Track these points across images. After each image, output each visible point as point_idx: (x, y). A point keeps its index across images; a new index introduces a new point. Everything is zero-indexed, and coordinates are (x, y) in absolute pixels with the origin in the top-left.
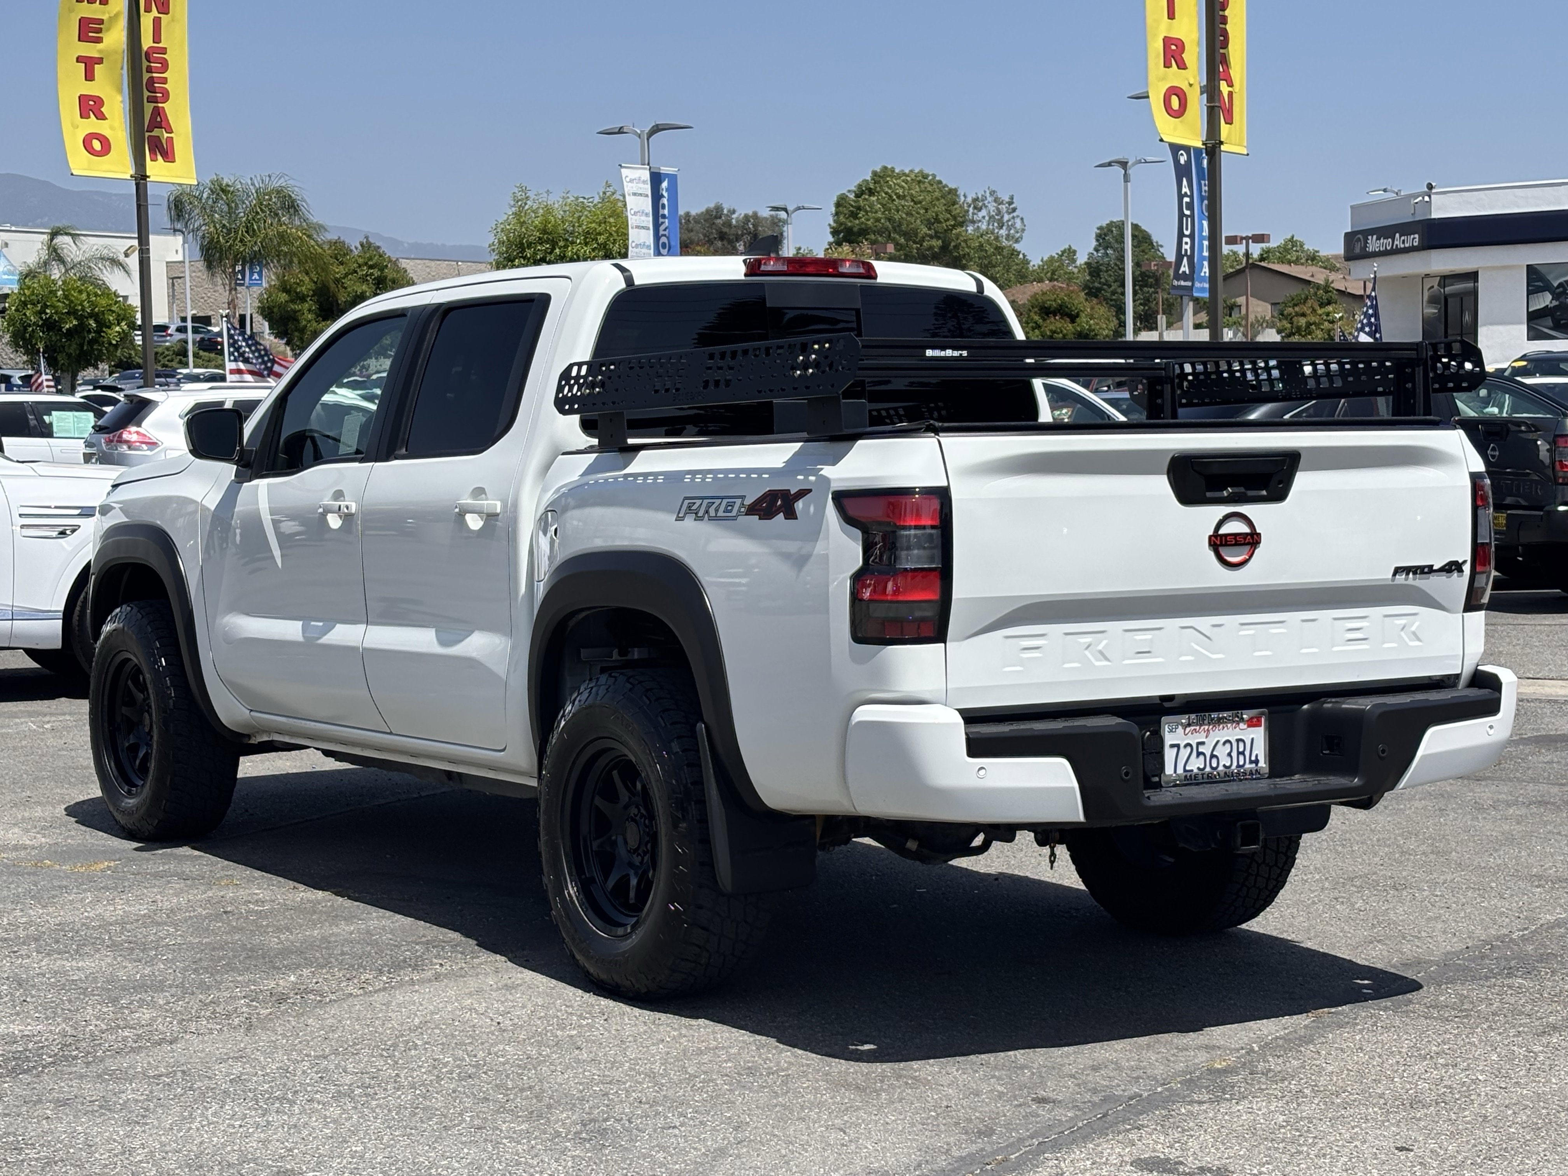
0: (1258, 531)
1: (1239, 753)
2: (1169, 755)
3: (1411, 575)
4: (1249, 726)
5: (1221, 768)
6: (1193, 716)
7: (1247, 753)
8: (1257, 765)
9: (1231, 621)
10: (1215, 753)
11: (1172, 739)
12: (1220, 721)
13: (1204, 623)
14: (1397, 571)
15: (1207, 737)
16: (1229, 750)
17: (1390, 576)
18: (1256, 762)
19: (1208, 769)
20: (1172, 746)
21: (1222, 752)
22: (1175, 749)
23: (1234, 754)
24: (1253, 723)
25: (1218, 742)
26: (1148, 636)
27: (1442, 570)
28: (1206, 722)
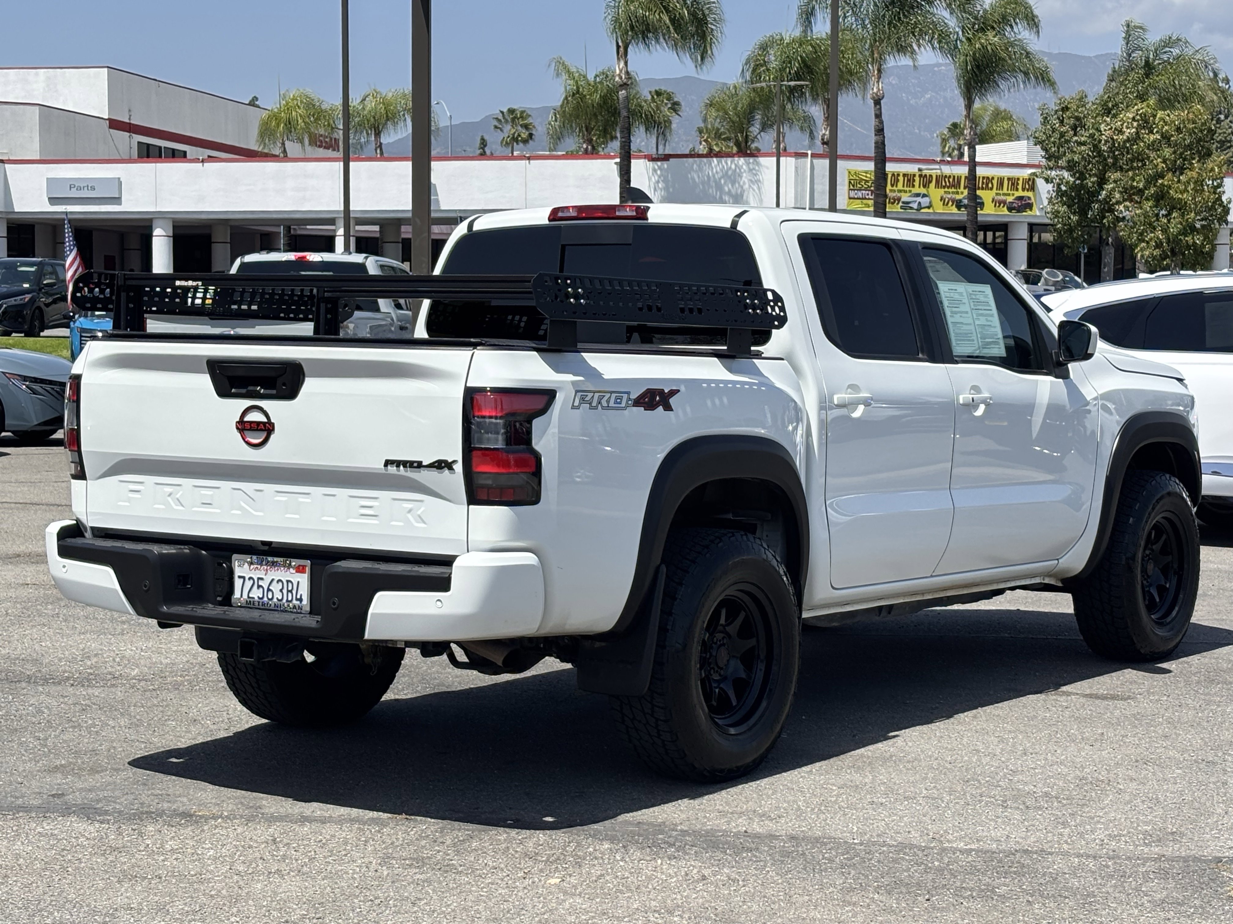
0: (272, 421)
1: (288, 591)
2: (238, 583)
3: (402, 467)
4: (297, 572)
5: (275, 600)
6: (254, 557)
7: (294, 592)
8: (301, 602)
9: (269, 488)
10: (270, 588)
11: (241, 572)
12: (274, 564)
13: (249, 487)
14: (387, 463)
15: (266, 574)
16: (281, 588)
17: (382, 466)
18: (301, 600)
19: (265, 599)
20: (240, 577)
21: (276, 587)
22: (242, 580)
23: (285, 591)
24: (300, 570)
25: (273, 580)
26: (209, 492)
27: (431, 466)
28: (264, 563)
